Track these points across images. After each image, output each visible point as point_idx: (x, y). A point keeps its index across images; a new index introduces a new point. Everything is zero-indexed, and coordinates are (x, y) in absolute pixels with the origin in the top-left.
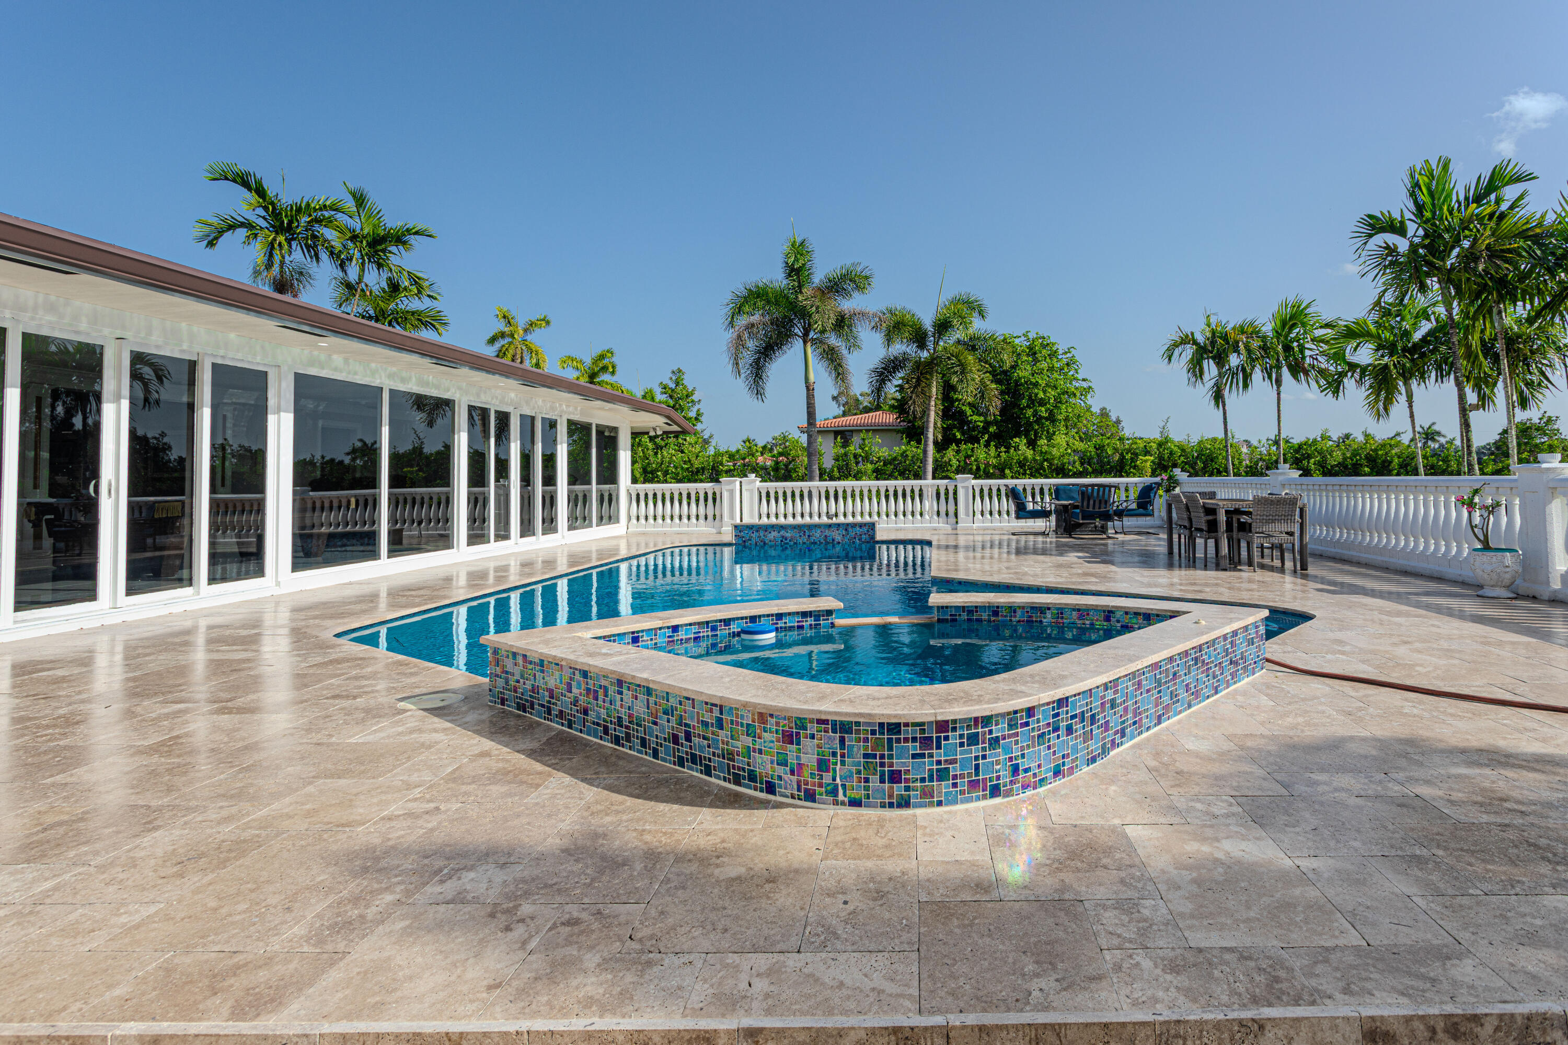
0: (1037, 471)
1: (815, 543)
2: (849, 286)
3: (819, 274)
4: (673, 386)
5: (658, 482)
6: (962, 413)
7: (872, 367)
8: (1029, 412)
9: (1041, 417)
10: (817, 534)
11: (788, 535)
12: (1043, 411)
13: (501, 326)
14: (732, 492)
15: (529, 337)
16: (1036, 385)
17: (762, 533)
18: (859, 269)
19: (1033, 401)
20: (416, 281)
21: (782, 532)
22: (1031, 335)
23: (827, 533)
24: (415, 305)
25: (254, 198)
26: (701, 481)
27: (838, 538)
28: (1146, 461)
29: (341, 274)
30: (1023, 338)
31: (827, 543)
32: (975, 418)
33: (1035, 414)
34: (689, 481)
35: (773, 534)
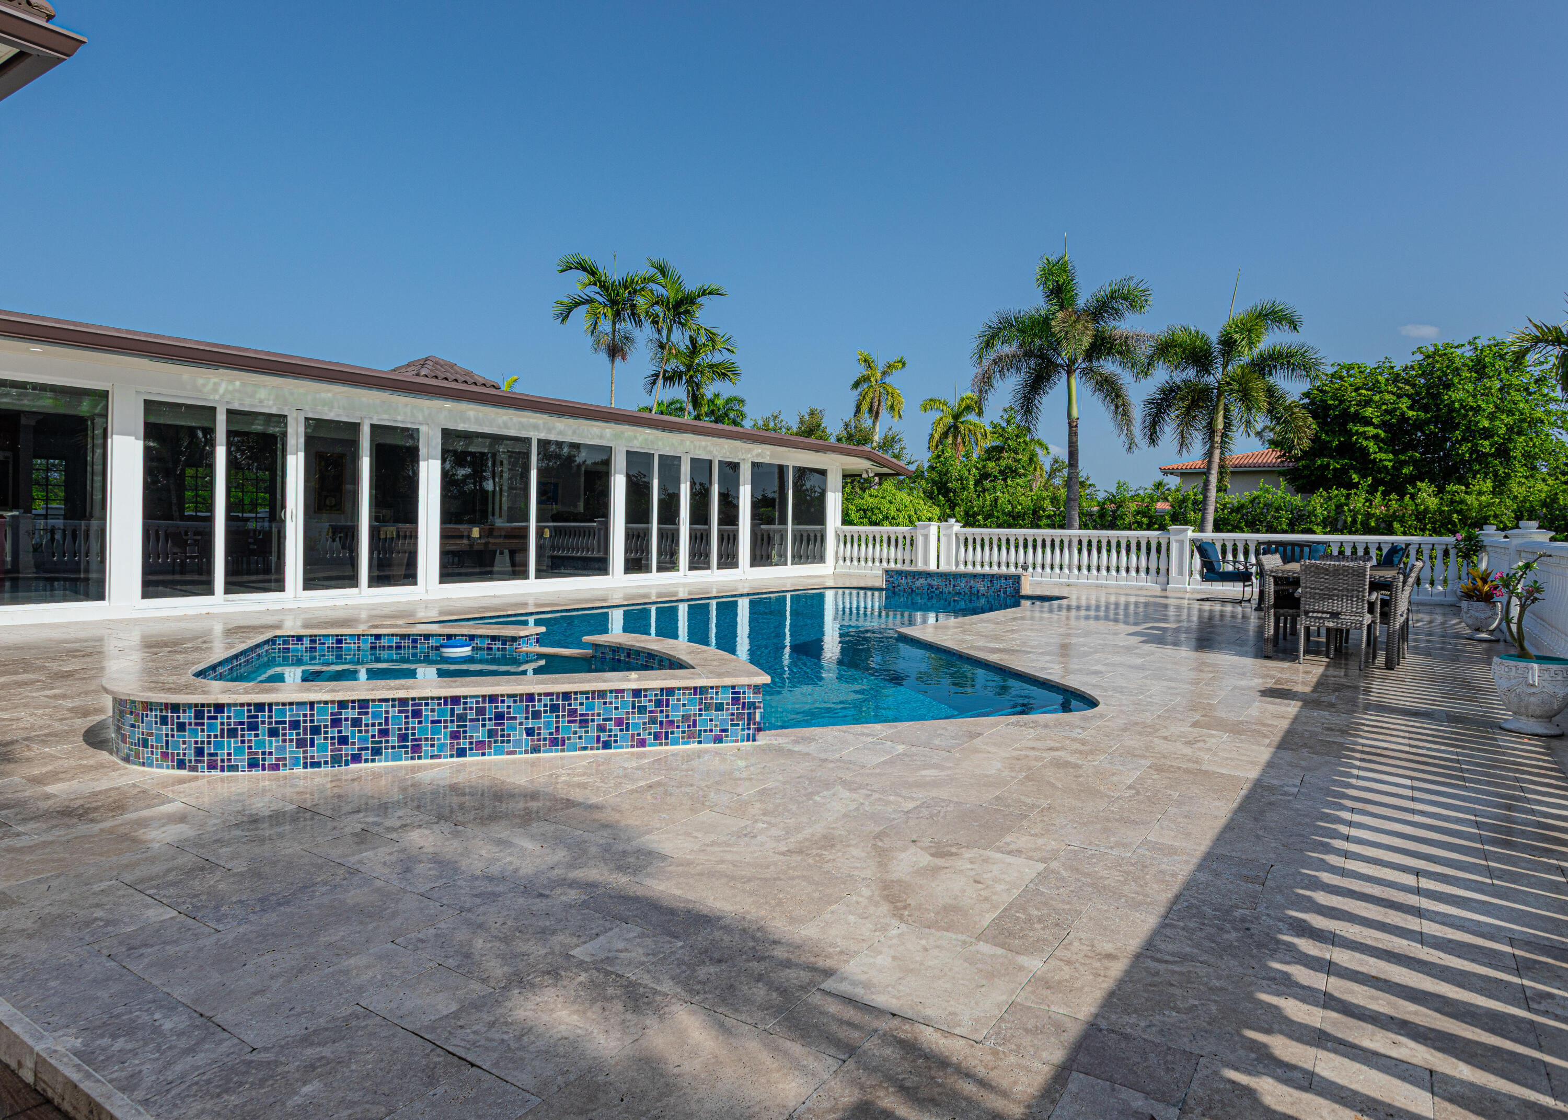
0: (1443, 525)
1: (959, 593)
2: (1120, 305)
3: (1085, 297)
4: (1004, 425)
5: (979, 526)
6: (1364, 451)
7: (1146, 398)
8: (1465, 447)
9: (1486, 455)
10: (962, 584)
11: (935, 583)
12: (1486, 446)
13: (862, 371)
14: (926, 537)
15: (887, 380)
16: (1477, 410)
18: (1132, 284)
19: (1472, 433)
20: (712, 337)
21: (929, 580)
22: (1480, 343)
23: (972, 583)
24: (717, 358)
25: (585, 277)
26: (1022, 527)
27: (983, 590)
29: (657, 336)
30: (1467, 347)
31: (971, 594)
33: (1473, 450)
34: (1010, 526)
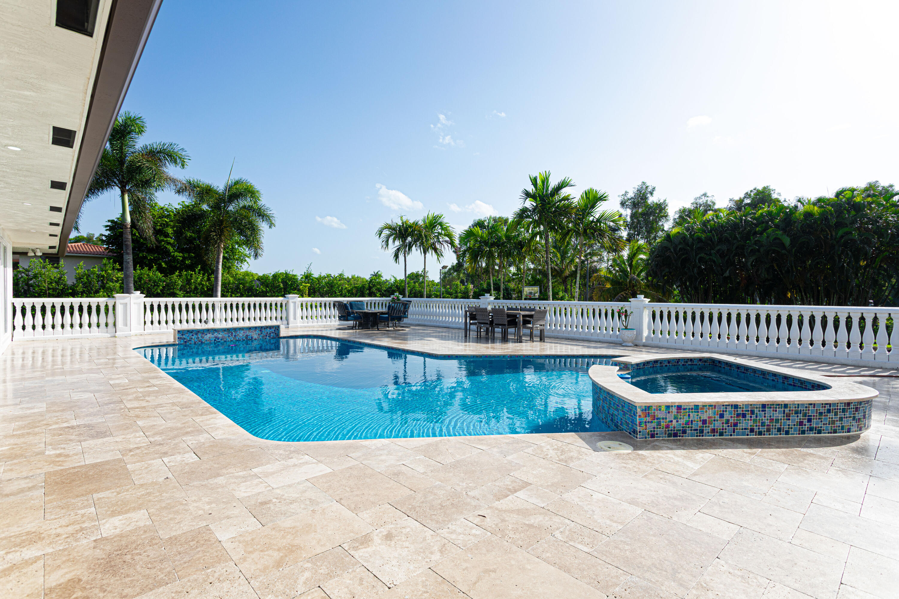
10: (241, 334)
11: (220, 336)
17: (200, 335)
21: (216, 334)
27: (255, 336)
28: (305, 286)
31: (247, 340)
32: (176, 254)
35: (208, 336)
